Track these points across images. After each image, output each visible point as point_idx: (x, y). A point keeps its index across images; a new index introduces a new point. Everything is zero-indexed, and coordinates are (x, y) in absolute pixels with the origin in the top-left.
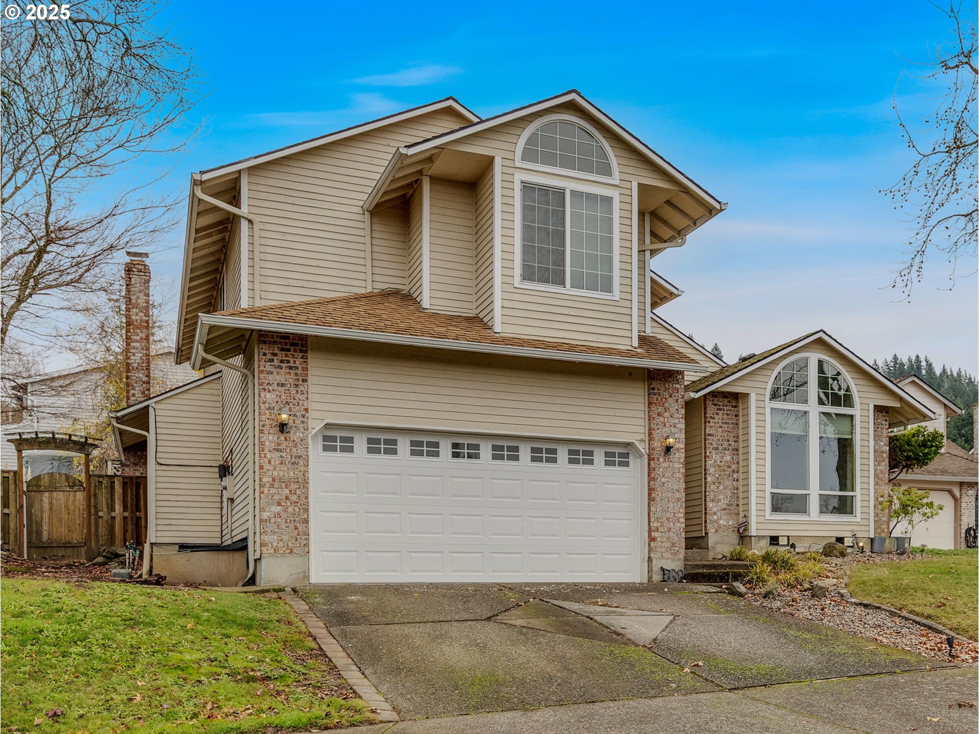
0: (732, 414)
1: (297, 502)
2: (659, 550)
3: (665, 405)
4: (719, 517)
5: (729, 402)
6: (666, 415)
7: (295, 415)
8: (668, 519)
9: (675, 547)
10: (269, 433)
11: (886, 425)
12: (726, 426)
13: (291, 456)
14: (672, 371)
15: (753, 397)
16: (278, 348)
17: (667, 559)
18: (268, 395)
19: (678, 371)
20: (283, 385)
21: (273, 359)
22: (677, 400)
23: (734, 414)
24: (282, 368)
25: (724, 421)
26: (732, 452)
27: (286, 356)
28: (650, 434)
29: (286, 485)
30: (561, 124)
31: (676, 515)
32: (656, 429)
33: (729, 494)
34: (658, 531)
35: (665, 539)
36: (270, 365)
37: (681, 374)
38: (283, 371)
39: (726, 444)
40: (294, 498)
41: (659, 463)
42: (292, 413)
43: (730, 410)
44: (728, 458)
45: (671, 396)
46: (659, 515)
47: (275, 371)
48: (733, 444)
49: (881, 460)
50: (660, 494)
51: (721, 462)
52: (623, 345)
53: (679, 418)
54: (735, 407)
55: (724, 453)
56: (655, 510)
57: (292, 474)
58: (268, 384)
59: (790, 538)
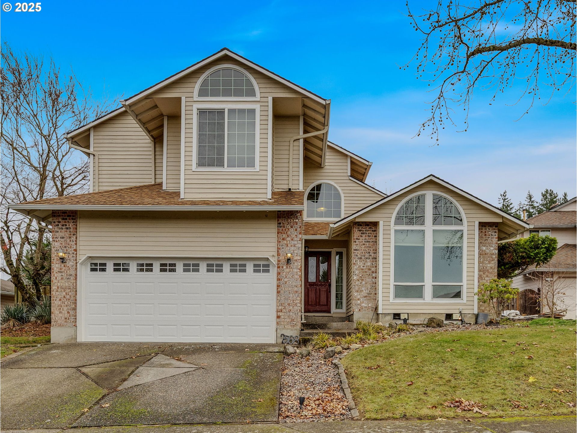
0: (373, 236)
1: (70, 299)
2: (282, 324)
3: (288, 233)
4: (362, 302)
5: (370, 228)
6: (289, 239)
7: (69, 253)
8: (289, 304)
9: (294, 321)
10: (56, 263)
11: (495, 235)
12: (368, 243)
13: (67, 275)
14: (292, 211)
15: (381, 224)
16: (61, 218)
17: (288, 329)
18: (56, 244)
19: (297, 211)
20: (63, 238)
21: (58, 225)
22: (296, 229)
23: (374, 235)
24: (63, 229)
25: (366, 240)
26: (371, 260)
27: (65, 222)
28: (278, 251)
29: (64, 290)
30: (223, 71)
31: (295, 301)
32: (281, 248)
33: (369, 287)
34: (282, 311)
35: (286, 317)
36: (57, 228)
37: (299, 213)
38: (64, 230)
39: (367, 255)
40: (68, 297)
41: (283, 269)
42: (68, 252)
43: (371, 233)
44: (369, 264)
45: (292, 227)
46: (283, 302)
47: (59, 231)
48: (372, 255)
49: (491, 260)
50: (283, 289)
51: (363, 266)
52: (259, 198)
53: (297, 241)
54: (375, 231)
55: (366, 261)
56: (280, 298)
57: (67, 284)
58: (56, 238)
59: (409, 314)
